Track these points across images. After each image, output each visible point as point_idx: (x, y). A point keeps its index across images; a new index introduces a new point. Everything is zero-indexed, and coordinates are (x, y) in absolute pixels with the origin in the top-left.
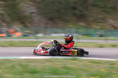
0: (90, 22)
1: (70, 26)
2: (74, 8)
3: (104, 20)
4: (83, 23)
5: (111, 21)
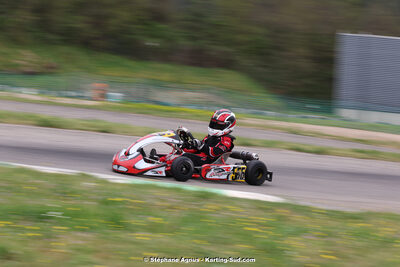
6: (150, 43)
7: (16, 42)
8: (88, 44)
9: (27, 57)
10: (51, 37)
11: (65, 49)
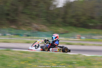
0: (19, 25)
1: (4, 28)
2: (8, 15)
3: (30, 24)
4: (14, 26)
5: (35, 25)
6: (91, 24)
7: (58, 26)
8: (75, 26)
10: (66, 24)
11: (70, 27)
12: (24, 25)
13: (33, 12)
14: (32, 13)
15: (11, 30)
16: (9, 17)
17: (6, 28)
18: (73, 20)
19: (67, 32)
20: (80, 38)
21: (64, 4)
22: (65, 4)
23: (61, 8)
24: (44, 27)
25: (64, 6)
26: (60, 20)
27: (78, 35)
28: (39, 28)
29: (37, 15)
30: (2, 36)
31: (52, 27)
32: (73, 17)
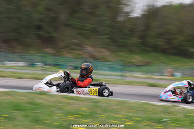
6: (193, 50)
7: (132, 52)
8: (164, 52)
9: (137, 58)
10: (147, 49)
11: (154, 54)
12: (69, 47)
13: (86, 25)
14: (85, 27)
15: (45, 57)
16: (41, 33)
17: (35, 52)
18: (160, 42)
19: (148, 64)
20: (172, 75)
21: (144, 11)
22: (146, 12)
23: (137, 18)
24: (106, 53)
25: (143, 15)
26: (135, 40)
27: (169, 70)
28: (97, 54)
29: (94, 31)
30: (27, 66)
31: (122, 54)
32: (160, 35)
